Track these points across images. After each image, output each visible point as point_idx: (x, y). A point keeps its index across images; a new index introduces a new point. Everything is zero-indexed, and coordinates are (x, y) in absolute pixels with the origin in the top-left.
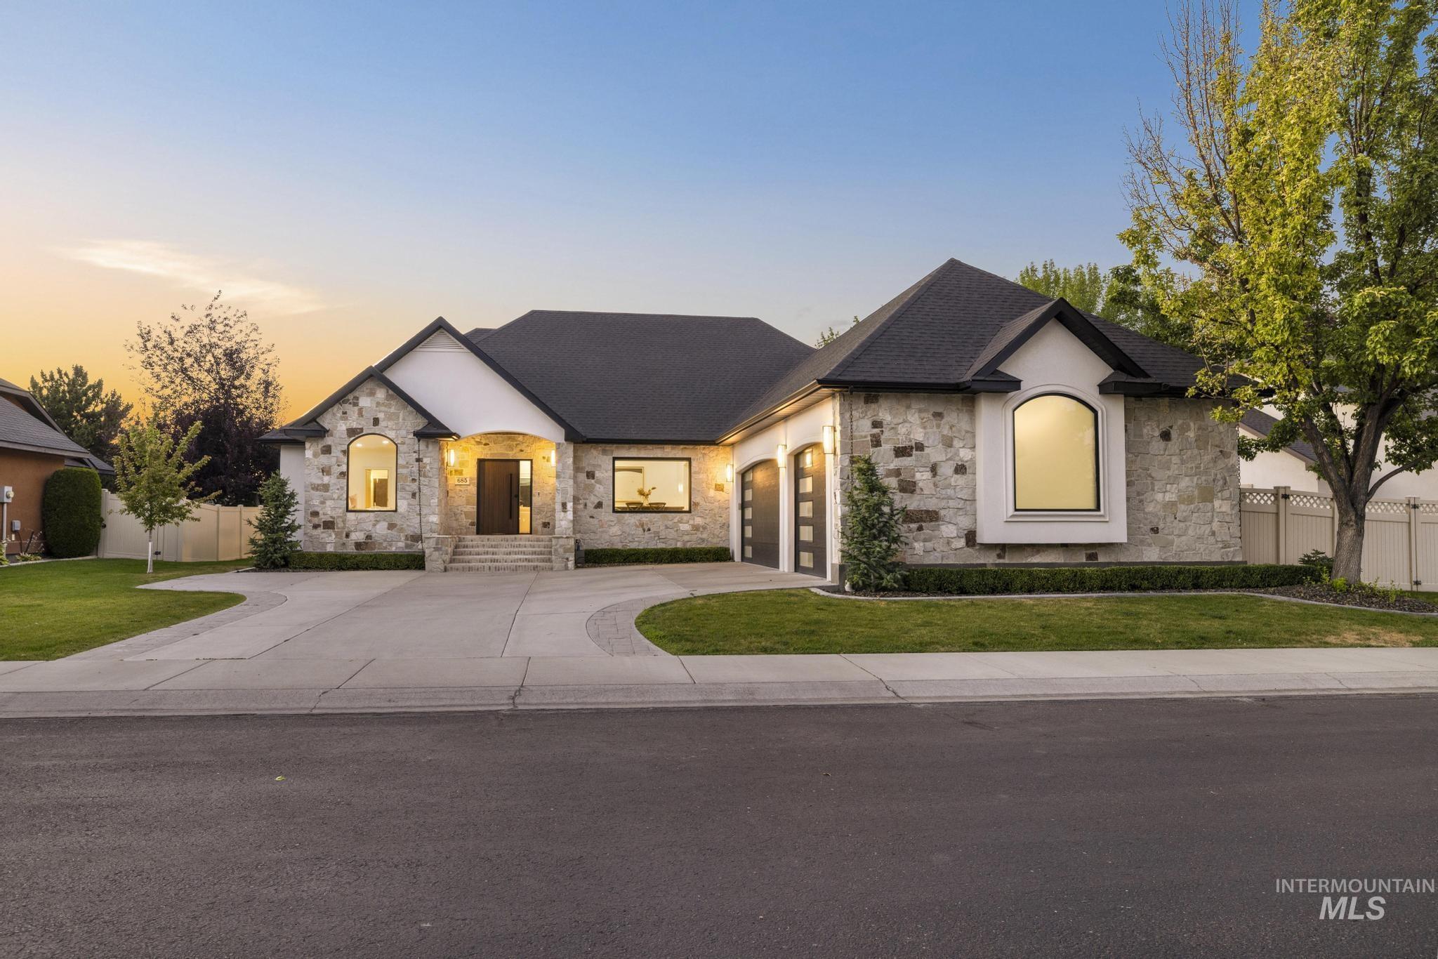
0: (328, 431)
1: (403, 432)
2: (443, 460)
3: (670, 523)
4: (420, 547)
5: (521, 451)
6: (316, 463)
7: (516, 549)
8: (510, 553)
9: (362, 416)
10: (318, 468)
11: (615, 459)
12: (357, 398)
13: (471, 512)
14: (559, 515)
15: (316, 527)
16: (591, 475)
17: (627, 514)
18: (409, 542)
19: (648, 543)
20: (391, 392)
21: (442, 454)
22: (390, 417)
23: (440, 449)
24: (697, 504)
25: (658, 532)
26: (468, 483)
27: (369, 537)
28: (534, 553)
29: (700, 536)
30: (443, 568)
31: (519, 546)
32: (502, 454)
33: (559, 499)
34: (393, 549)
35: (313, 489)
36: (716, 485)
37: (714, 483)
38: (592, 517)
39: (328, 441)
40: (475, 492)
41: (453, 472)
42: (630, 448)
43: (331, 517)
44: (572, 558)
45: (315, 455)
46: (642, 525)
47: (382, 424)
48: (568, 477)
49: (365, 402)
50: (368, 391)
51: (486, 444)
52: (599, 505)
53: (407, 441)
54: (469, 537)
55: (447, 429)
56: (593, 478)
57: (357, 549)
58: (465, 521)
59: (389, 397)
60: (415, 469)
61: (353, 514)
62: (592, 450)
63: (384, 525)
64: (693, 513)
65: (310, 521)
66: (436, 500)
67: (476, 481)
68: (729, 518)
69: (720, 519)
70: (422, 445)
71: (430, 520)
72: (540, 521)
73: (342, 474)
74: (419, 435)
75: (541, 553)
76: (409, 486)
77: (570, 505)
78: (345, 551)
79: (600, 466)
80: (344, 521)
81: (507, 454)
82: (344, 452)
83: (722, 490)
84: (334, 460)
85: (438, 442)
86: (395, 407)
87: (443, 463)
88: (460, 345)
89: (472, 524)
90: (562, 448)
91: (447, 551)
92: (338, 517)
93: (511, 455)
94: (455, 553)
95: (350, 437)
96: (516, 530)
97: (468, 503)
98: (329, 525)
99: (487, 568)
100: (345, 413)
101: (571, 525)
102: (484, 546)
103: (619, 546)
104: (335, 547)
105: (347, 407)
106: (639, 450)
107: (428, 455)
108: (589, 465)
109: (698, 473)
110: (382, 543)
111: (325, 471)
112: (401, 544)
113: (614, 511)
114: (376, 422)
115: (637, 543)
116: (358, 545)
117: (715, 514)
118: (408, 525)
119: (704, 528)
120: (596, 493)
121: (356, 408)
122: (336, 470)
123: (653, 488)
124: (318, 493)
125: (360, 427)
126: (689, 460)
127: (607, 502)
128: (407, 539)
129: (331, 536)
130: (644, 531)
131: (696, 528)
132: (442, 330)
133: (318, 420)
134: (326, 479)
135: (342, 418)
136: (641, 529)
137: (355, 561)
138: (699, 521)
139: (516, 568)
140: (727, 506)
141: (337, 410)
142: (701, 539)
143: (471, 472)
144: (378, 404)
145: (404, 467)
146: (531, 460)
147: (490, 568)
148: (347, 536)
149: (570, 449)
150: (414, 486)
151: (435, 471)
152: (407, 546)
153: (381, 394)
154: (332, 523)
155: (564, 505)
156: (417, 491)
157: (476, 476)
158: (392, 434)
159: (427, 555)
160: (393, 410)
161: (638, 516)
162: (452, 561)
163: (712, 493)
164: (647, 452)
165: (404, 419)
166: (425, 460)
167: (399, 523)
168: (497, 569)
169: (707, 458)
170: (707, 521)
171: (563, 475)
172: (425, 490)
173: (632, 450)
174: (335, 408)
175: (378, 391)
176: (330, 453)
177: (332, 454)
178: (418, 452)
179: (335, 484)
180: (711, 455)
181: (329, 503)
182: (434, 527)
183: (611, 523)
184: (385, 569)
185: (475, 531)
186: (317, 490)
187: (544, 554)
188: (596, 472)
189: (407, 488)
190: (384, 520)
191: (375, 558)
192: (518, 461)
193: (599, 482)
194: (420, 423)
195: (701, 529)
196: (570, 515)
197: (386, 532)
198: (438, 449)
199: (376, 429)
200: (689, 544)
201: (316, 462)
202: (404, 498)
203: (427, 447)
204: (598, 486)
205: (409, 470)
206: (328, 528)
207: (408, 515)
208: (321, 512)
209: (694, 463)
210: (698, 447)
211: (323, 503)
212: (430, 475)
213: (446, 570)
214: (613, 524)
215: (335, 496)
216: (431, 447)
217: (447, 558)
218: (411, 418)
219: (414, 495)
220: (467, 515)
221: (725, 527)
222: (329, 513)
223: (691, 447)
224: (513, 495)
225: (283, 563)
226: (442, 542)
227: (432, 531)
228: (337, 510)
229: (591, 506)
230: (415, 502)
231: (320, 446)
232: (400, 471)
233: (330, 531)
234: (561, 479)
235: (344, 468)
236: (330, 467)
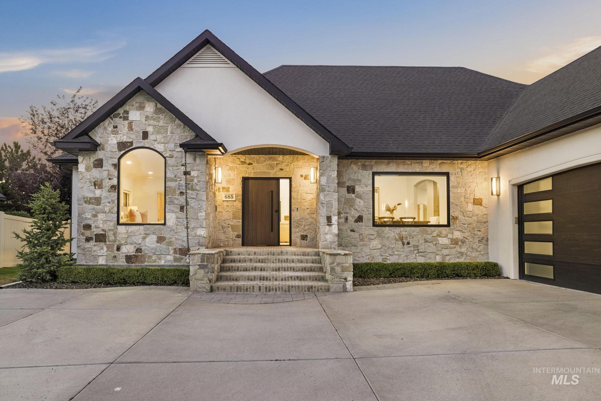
0: (99, 145)
1: (171, 146)
2: (210, 175)
3: (429, 237)
4: (188, 260)
5: (281, 169)
6: (88, 177)
7: (285, 265)
8: (279, 270)
9: (132, 130)
10: (90, 182)
11: (374, 174)
12: (127, 112)
13: (237, 226)
14: (324, 228)
15: (88, 240)
16: (351, 190)
17: (387, 228)
18: (178, 256)
19: (407, 256)
20: (159, 106)
21: (210, 169)
22: (158, 130)
23: (207, 163)
24: (456, 218)
25: (417, 246)
26: (234, 199)
27: (139, 250)
28: (304, 269)
29: (459, 250)
30: (209, 289)
31: (287, 261)
32: (264, 173)
33: (324, 212)
34: (162, 262)
35: (85, 202)
36: (474, 199)
37: (472, 197)
38: (353, 231)
39: (100, 154)
40: (240, 208)
41: (221, 189)
42: (389, 164)
43: (103, 230)
44: (350, 278)
45: (88, 169)
46: (402, 239)
47: (151, 137)
48: (332, 190)
49: (134, 115)
50: (137, 105)
51: (249, 164)
52: (360, 219)
53: (175, 154)
54: (236, 250)
55: (215, 140)
56: (354, 193)
57: (127, 262)
58: (232, 234)
59: (157, 111)
60: (183, 182)
61: (124, 227)
62: (353, 166)
63: (154, 238)
64: (451, 227)
65: (83, 234)
66: (204, 214)
67: (241, 197)
68: (487, 232)
69: (479, 233)
70: (189, 158)
71: (198, 233)
72: (299, 234)
73: (113, 187)
74: (187, 147)
75: (311, 270)
76: (177, 199)
77: (335, 219)
78: (115, 264)
79: (360, 180)
80: (115, 234)
81: (269, 173)
82: (114, 165)
83: (481, 204)
84: (105, 174)
85: (206, 155)
86: (163, 120)
87: (211, 178)
88: (226, 60)
89: (238, 236)
90: (327, 162)
91: (213, 268)
92: (110, 230)
93: (272, 174)
94: (222, 269)
95: (120, 150)
96: (277, 243)
97: (234, 218)
98: (101, 238)
99: (256, 289)
100: (115, 127)
101: (336, 239)
102: (251, 260)
103: (379, 260)
104: (107, 260)
105: (118, 121)
106: (398, 165)
107: (195, 168)
108: (349, 179)
109: (457, 187)
110: (150, 257)
111: (97, 184)
112: (170, 258)
113: (375, 225)
114: (145, 135)
115: (397, 257)
116: (129, 258)
117: (474, 229)
118: (176, 239)
119: (463, 242)
120: (356, 207)
121: (126, 122)
122: (107, 184)
123: (399, 204)
124: (91, 206)
125: (130, 140)
126: (447, 174)
127: (367, 216)
128: (175, 252)
129: (102, 249)
130: (403, 244)
131: (455, 242)
132: (208, 46)
133: (90, 134)
134: (98, 193)
135: (113, 133)
136: (400, 243)
137: (122, 276)
138: (457, 235)
139: (289, 289)
140: (484, 220)
141: (108, 124)
142: (460, 253)
143: (236, 189)
144: (147, 117)
145: (172, 180)
146: (290, 179)
147: (260, 288)
148: (118, 249)
149: (335, 161)
150: (182, 200)
151: (202, 185)
152: (176, 260)
153: (150, 108)
154: (104, 236)
155: (329, 219)
156: (185, 204)
157: (241, 193)
158: (160, 148)
159: (191, 274)
160: (161, 123)
161: (398, 230)
162: (219, 278)
163: (470, 207)
164: (405, 166)
165: (172, 133)
166: (193, 173)
167: (167, 236)
168: (268, 289)
169: (465, 173)
170: (466, 235)
171: (327, 189)
172: (192, 203)
173: (391, 165)
174: (106, 122)
175: (147, 105)
176: (102, 167)
177: (104, 168)
178: (185, 165)
179: (106, 197)
180: (469, 169)
181: (101, 216)
182: (202, 240)
183: (371, 237)
184: (152, 284)
185: (241, 243)
186: (90, 203)
187: (314, 271)
188: (357, 187)
189: (176, 202)
190: (154, 233)
191: (143, 272)
192: (278, 179)
193: (359, 197)
194: (188, 136)
195: (460, 243)
196: (335, 229)
197: (155, 245)
198: (205, 162)
199: (146, 143)
200: (448, 258)
201: (88, 175)
202: (173, 212)
203: (195, 160)
204: (358, 200)
205: (177, 183)
206: (101, 241)
207: (177, 229)
208: (93, 225)
209: (452, 178)
210: (456, 162)
211: (95, 216)
212: (198, 188)
213: (212, 290)
214: (373, 237)
215: (107, 209)
216: (198, 160)
217: (213, 276)
218: (179, 131)
219: (182, 208)
220: (233, 228)
221: (484, 241)
222: (101, 226)
223: (449, 161)
224: (274, 212)
225: (48, 277)
226: (208, 259)
227: (200, 245)
228: (108, 223)
229: (351, 220)
230: (183, 215)
231: (92, 160)
232: (169, 184)
233: (102, 244)
234: (326, 193)
235: (115, 182)
236: (102, 181)
